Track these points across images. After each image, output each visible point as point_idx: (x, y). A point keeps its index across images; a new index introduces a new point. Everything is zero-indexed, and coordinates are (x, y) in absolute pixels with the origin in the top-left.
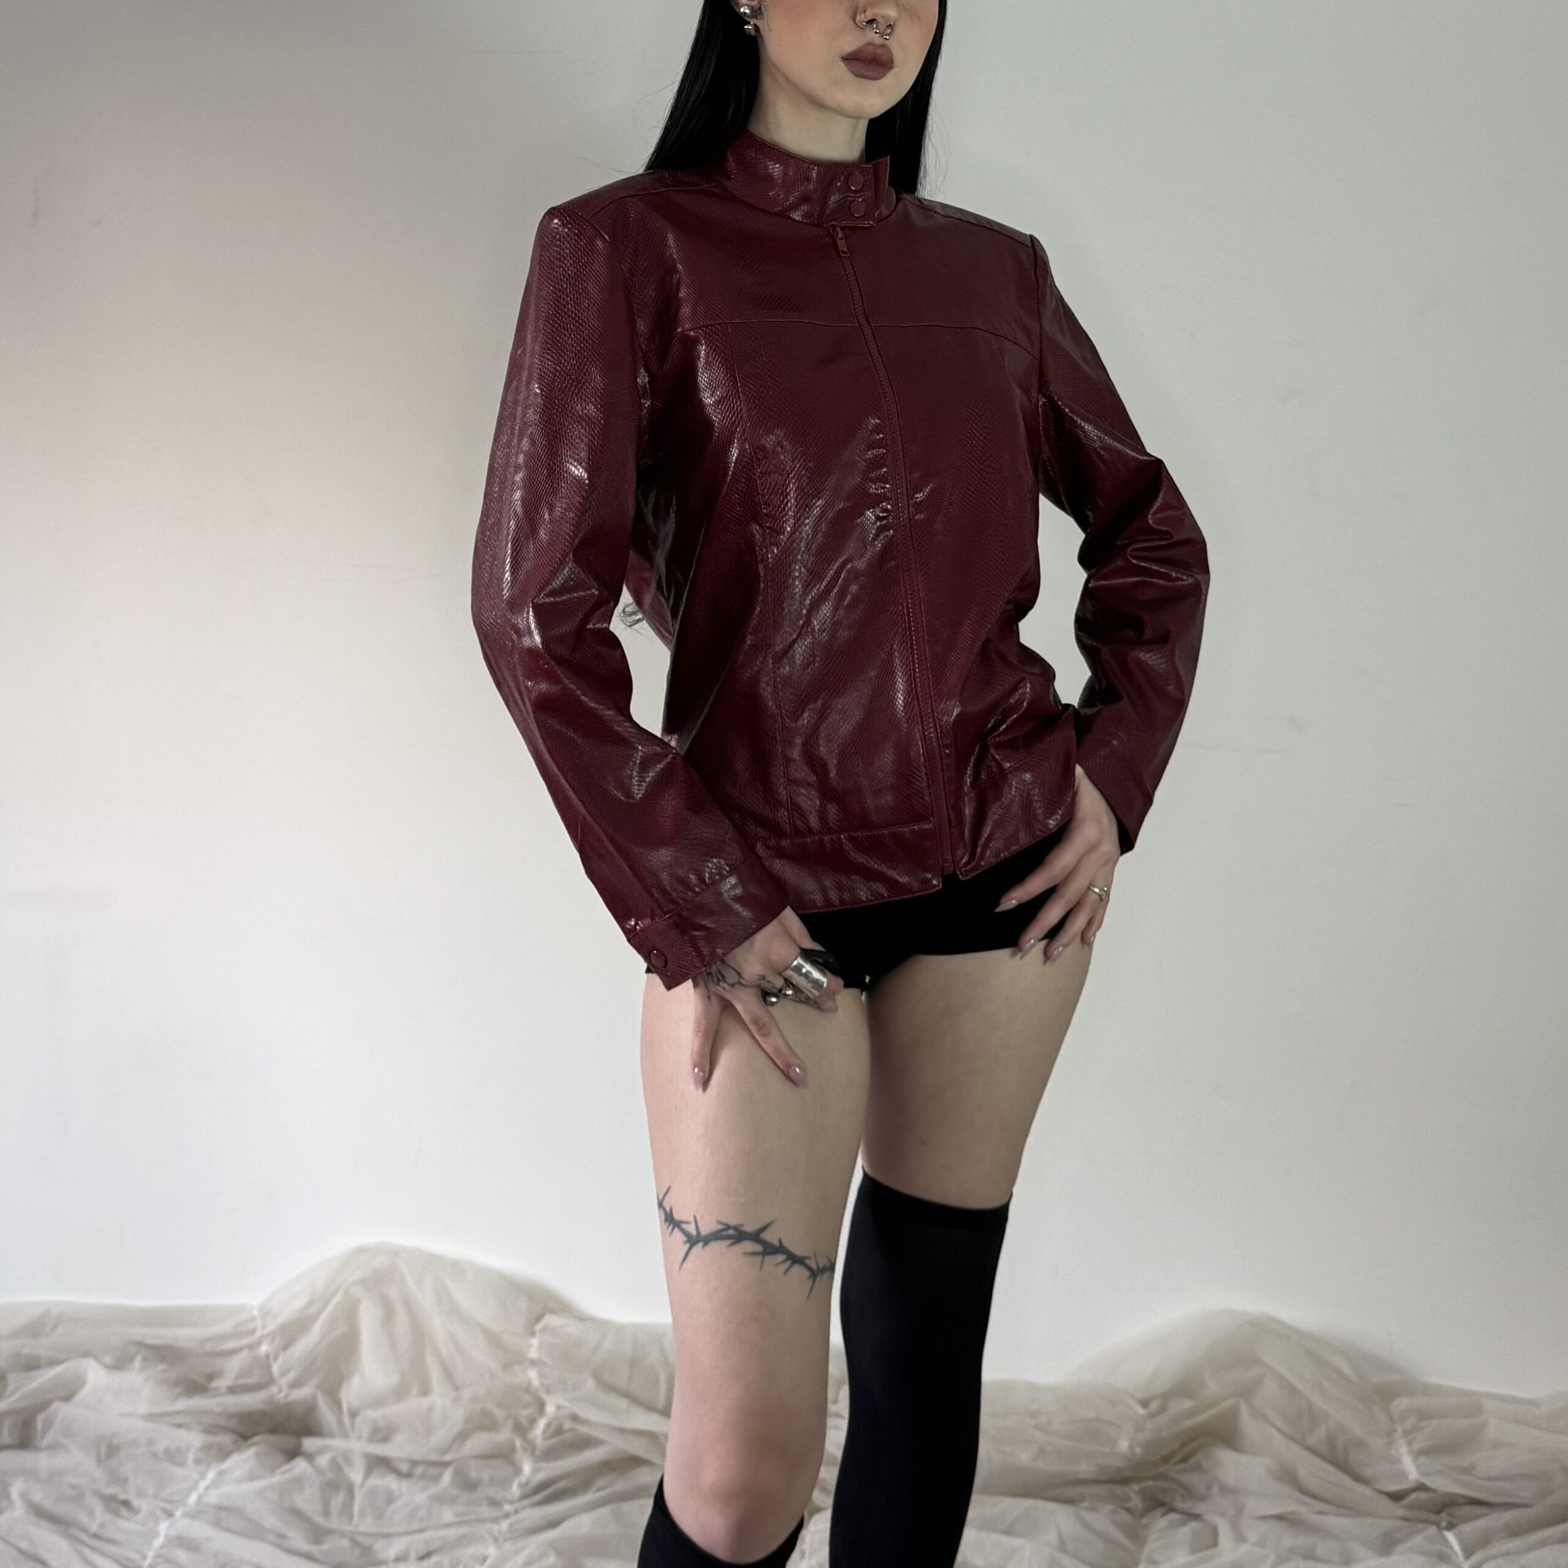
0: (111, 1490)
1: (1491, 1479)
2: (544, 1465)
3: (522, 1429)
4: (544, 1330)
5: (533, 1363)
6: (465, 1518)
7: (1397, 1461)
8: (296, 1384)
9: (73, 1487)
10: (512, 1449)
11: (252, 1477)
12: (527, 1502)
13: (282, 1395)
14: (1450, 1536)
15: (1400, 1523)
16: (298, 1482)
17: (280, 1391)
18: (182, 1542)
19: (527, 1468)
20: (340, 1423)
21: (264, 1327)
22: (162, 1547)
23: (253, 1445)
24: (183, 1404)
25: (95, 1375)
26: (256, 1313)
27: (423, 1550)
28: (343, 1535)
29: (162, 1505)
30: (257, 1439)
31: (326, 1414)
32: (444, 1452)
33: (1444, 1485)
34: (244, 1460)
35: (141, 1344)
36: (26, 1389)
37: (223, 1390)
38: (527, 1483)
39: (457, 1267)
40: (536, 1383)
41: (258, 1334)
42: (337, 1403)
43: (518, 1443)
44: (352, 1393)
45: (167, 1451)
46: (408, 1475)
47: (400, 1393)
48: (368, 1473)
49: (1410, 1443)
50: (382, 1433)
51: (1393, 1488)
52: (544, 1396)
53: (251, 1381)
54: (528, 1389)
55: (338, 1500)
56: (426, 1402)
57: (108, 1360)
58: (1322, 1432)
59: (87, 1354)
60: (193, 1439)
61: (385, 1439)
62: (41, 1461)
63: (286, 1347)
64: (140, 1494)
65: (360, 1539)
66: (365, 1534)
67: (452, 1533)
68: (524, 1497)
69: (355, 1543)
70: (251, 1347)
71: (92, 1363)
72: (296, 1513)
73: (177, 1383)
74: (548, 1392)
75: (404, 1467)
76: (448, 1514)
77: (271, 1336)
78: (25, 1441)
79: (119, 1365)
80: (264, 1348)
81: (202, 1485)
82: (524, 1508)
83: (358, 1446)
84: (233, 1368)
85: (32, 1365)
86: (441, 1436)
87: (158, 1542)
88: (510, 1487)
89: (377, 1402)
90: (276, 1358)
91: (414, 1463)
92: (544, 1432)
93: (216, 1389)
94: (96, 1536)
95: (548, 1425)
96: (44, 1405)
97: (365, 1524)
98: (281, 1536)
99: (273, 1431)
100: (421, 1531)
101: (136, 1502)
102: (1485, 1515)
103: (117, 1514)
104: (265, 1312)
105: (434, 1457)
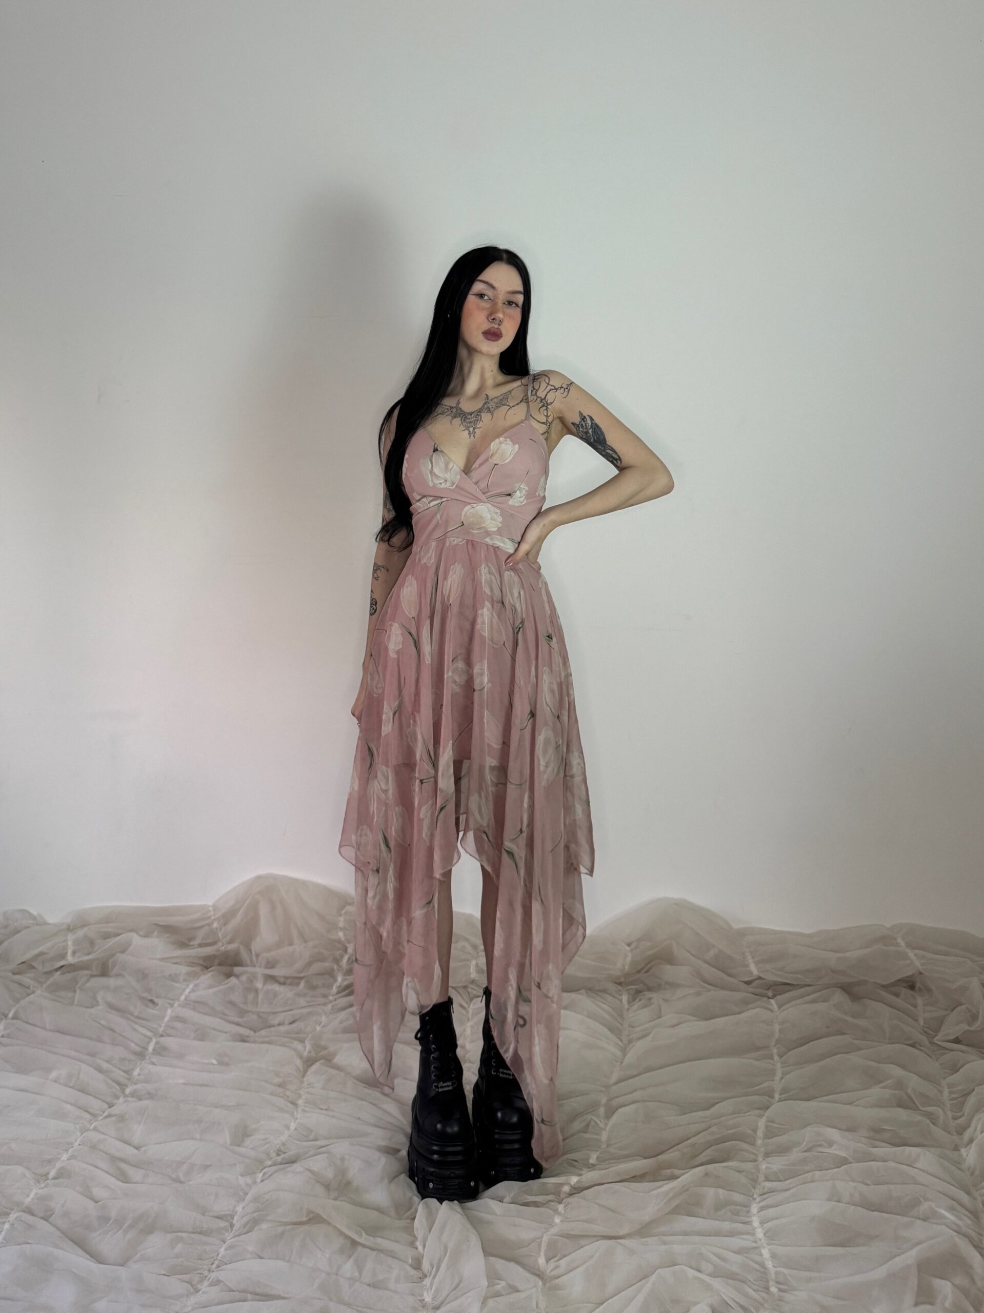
0: (145, 995)
1: (792, 973)
2: (347, 977)
3: (337, 961)
4: (345, 913)
5: (341, 929)
6: (311, 1004)
7: (747, 966)
8: (231, 942)
9: (127, 994)
10: (333, 970)
11: (211, 987)
12: (340, 995)
13: (223, 947)
14: (772, 1001)
15: (750, 995)
16: (232, 989)
17: (223, 946)
18: (178, 1018)
19: (340, 979)
20: (251, 960)
21: (214, 915)
22: (168, 1022)
23: (210, 971)
24: (179, 952)
25: (136, 940)
26: (211, 909)
27: (292, 1020)
28: (253, 1013)
29: (170, 1001)
30: (212, 968)
31: (244, 955)
32: (302, 972)
33: (771, 978)
34: (206, 978)
35: (157, 925)
36: (105, 947)
37: (196, 946)
38: (340, 986)
39: (304, 883)
40: (343, 939)
41: (213, 918)
42: (250, 951)
43: (335, 967)
44: (256, 946)
45: (170, 975)
46: (284, 984)
47: (279, 945)
48: (265, 983)
49: (753, 958)
50: (271, 964)
51: (747, 979)
52: (348, 945)
53: (209, 941)
54: (339, 941)
55: (251, 997)
56: (291, 949)
57: (142, 933)
58: (712, 953)
59: (131, 931)
60: (183, 969)
61: (272, 967)
62: (112, 982)
63: (225, 925)
64: (158, 997)
65: (261, 1015)
66: (263, 1012)
67: (305, 1011)
68: (338, 993)
69: (260, 1017)
70: (209, 925)
71: (134, 934)
72: (232, 1003)
73: (174, 943)
74: (349, 943)
75: (282, 980)
76: (302, 1002)
77: (218, 919)
78: (104, 972)
79: (146, 936)
80: (215, 925)
81: (187, 991)
82: (339, 998)
83: (260, 971)
84: (200, 935)
85: (107, 936)
86: (299, 965)
87: (167, 1019)
88: (332, 989)
89: (269, 950)
90: (220, 930)
91: (286, 978)
92: (347, 961)
93: (192, 945)
94: (137, 1017)
95: (349, 959)
96: (113, 955)
97: (265, 1008)
98: (224, 1014)
99: (220, 964)
100: (291, 1010)
101: (156, 1000)
102: (790, 991)
103: (147, 1006)
104: (215, 907)
105: (295, 975)
